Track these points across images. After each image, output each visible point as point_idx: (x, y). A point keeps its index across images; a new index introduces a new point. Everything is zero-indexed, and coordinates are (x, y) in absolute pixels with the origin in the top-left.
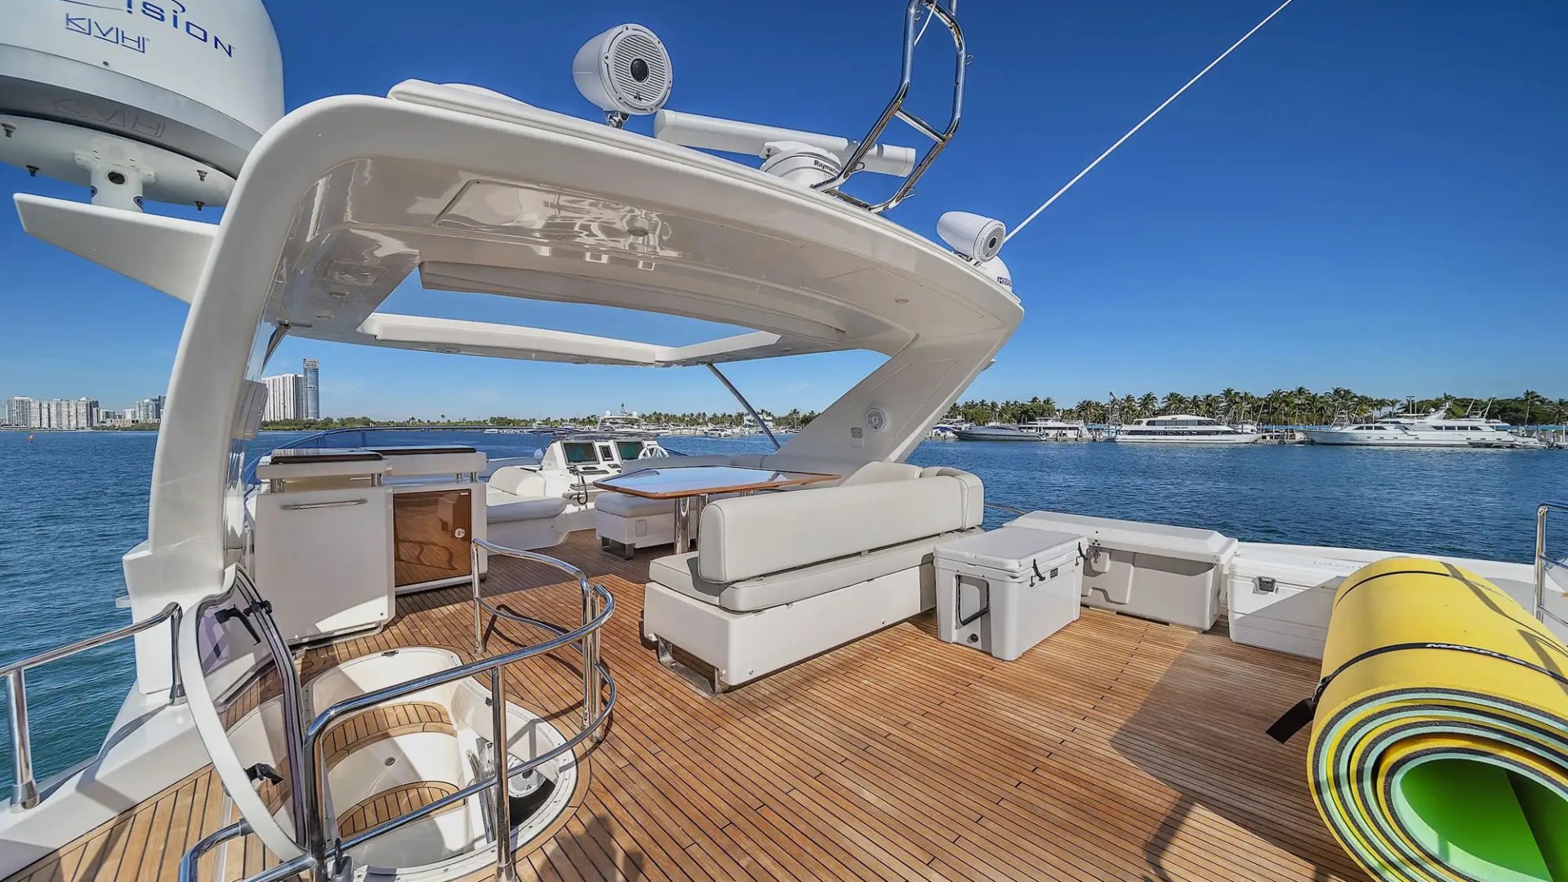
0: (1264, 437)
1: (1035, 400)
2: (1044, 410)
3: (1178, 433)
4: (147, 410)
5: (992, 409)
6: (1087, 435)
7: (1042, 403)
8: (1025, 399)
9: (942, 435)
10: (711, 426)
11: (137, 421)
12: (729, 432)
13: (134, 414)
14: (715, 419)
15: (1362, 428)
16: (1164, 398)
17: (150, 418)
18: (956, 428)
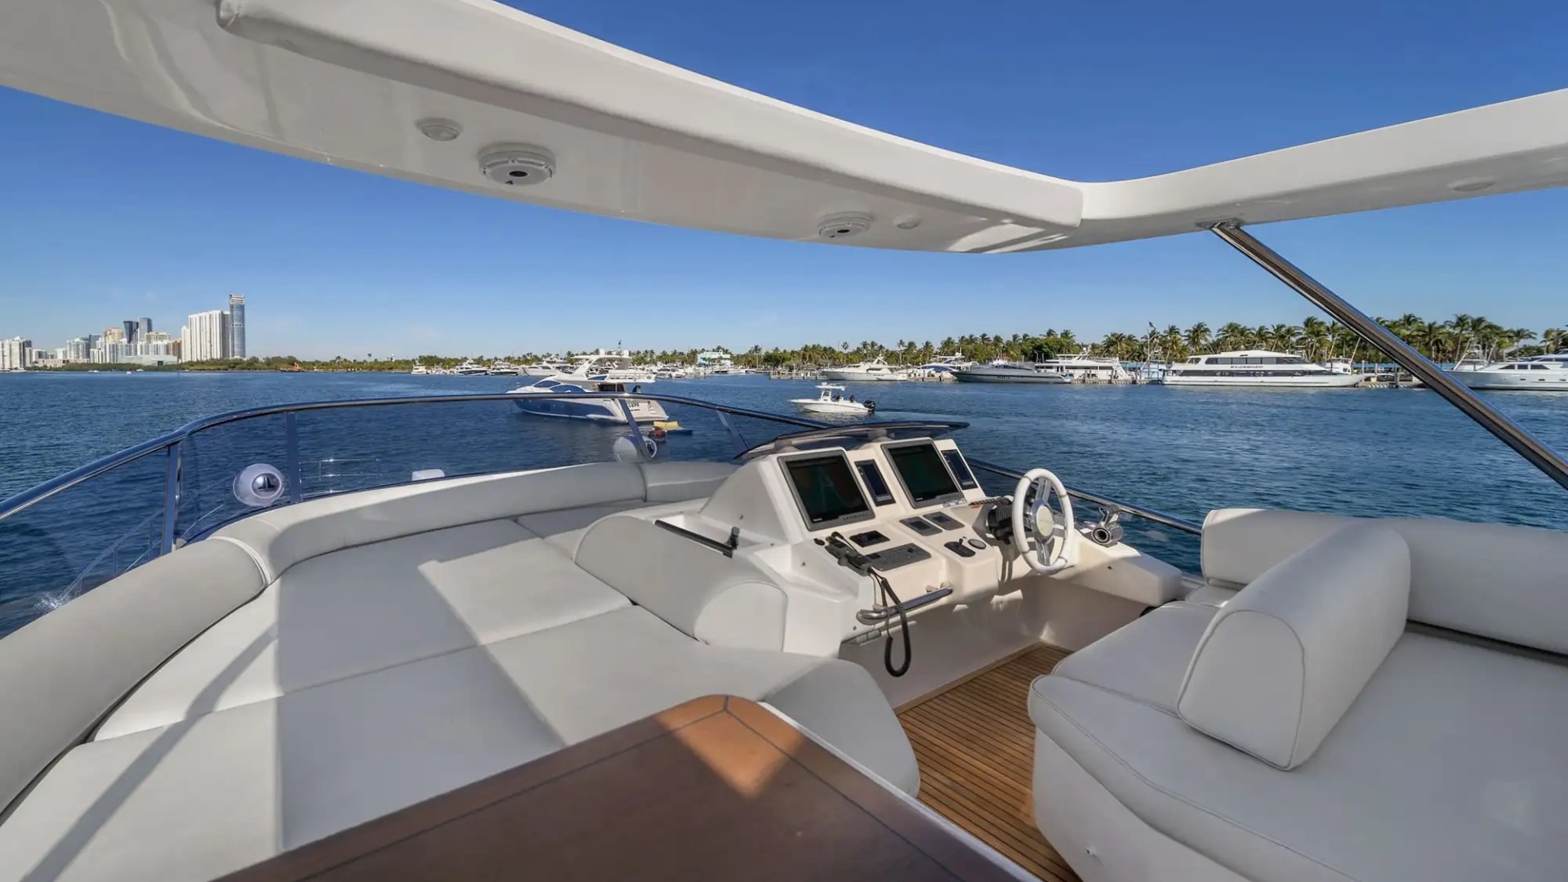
0: (1368, 379)
1: (1050, 333)
2: (1062, 346)
3: (1248, 374)
4: (78, 349)
5: (996, 345)
6: (1124, 376)
7: (1059, 336)
8: (1038, 332)
9: (937, 375)
10: (660, 365)
11: (68, 361)
12: (681, 372)
13: (65, 353)
14: (665, 358)
15: (1511, 367)
16: (1220, 330)
17: (81, 358)
18: (954, 368)
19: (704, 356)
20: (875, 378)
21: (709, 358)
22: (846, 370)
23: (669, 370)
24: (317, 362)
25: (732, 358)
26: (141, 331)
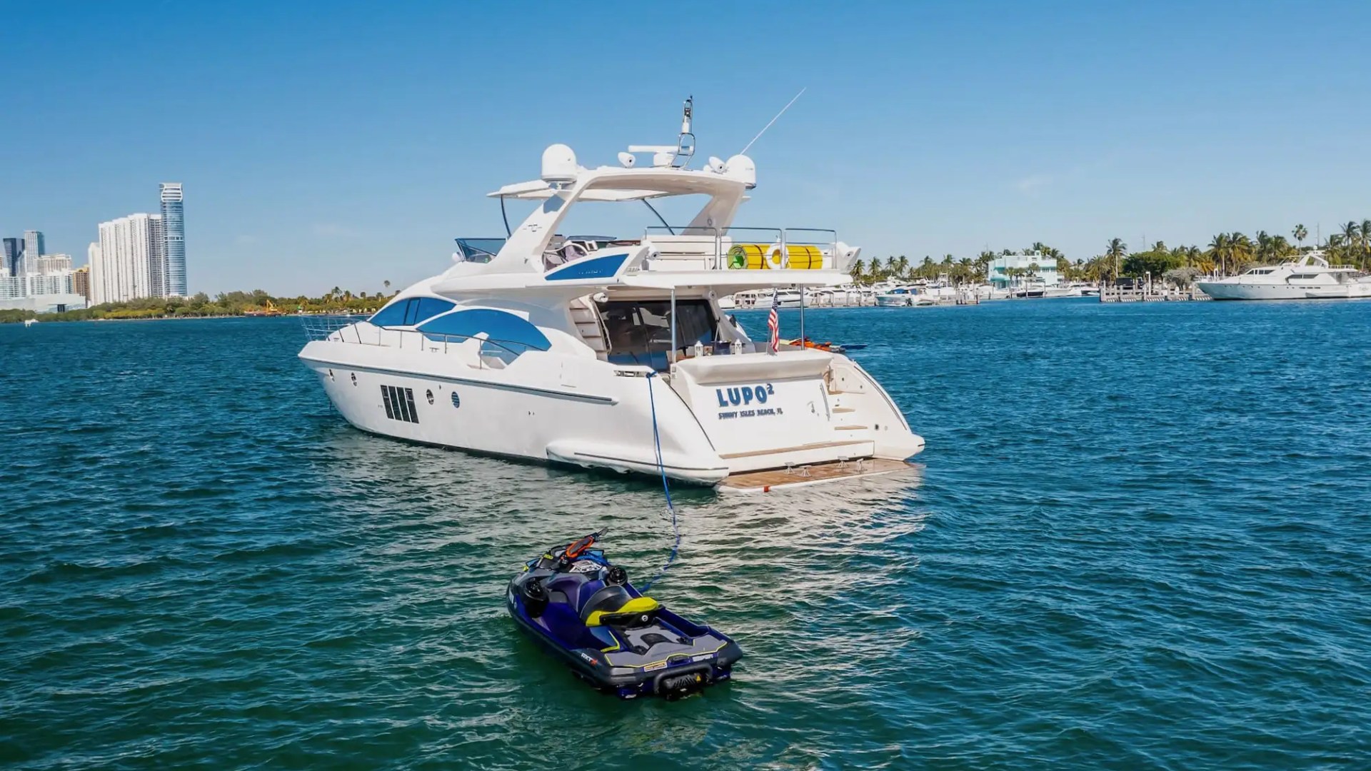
14: (922, 270)
19: (1002, 265)
20: (1302, 294)
21: (1011, 269)
22: (1245, 279)
23: (906, 292)
24: (303, 298)
25: (1062, 266)
26: (30, 253)
